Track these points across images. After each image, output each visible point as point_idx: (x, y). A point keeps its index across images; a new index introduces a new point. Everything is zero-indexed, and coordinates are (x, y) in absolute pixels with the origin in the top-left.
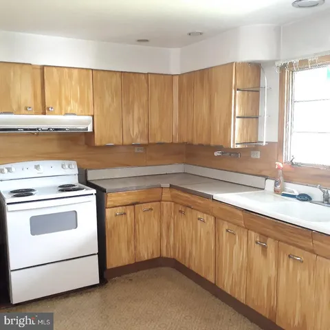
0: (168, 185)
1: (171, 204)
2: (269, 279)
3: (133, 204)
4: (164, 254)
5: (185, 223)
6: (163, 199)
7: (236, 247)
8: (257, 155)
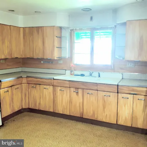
0: (26, 76)
1: (26, 85)
2: (80, 103)
3: (11, 87)
4: (24, 107)
5: (36, 91)
6: (23, 83)
7: (65, 95)
8: (61, 62)
